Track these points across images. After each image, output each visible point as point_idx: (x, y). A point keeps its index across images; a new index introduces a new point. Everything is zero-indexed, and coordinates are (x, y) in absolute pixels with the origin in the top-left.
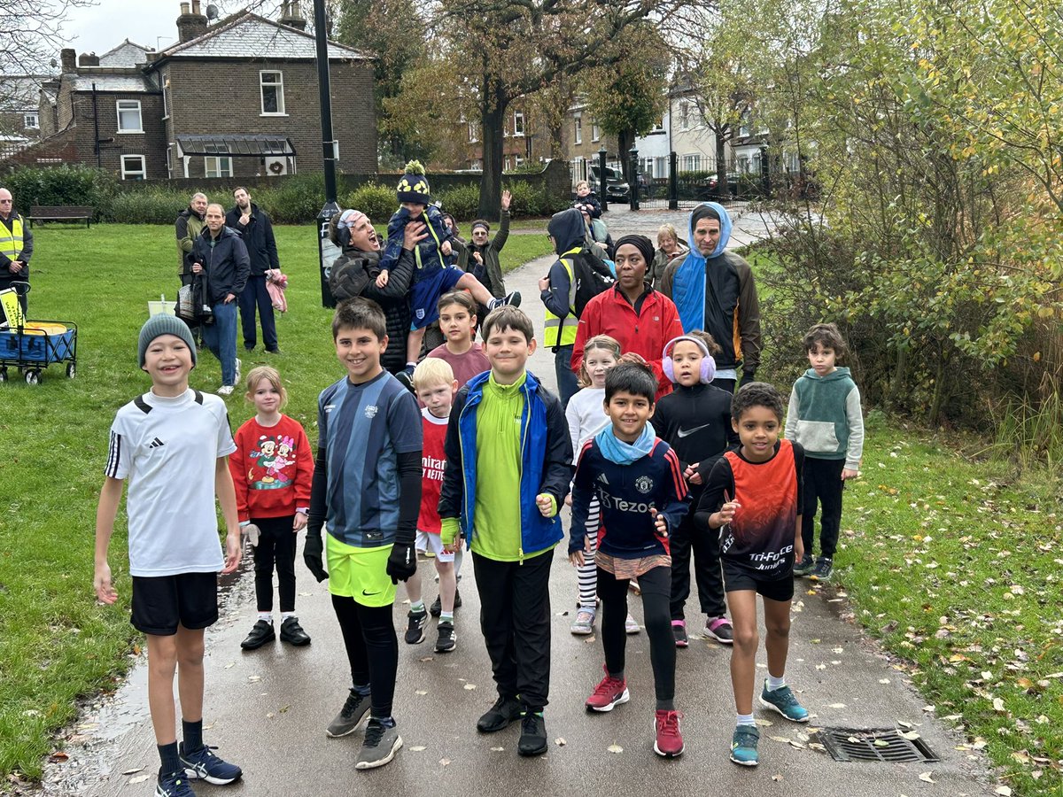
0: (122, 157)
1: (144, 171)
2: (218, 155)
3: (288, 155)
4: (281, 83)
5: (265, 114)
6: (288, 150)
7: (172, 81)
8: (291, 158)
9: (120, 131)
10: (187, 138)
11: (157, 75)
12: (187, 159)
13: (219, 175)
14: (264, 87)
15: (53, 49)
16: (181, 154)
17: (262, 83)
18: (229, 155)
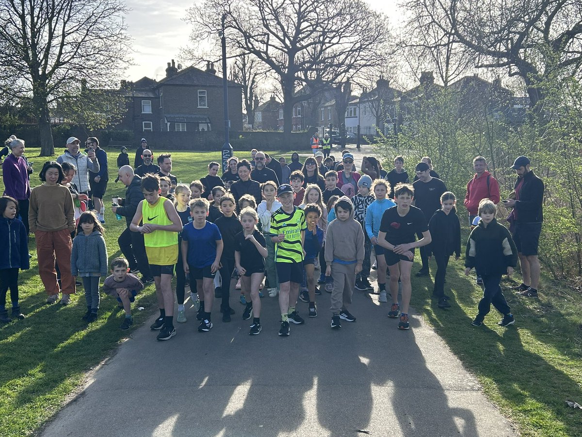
0: (143, 122)
1: (151, 128)
2: (181, 122)
3: (207, 123)
4: (206, 95)
5: (199, 107)
6: (208, 121)
7: (163, 93)
8: (209, 124)
9: (143, 113)
10: (169, 116)
11: (158, 91)
12: (169, 124)
13: (181, 130)
14: (199, 96)
15: (118, 80)
16: (166, 122)
17: (199, 95)
18: (185, 123)
